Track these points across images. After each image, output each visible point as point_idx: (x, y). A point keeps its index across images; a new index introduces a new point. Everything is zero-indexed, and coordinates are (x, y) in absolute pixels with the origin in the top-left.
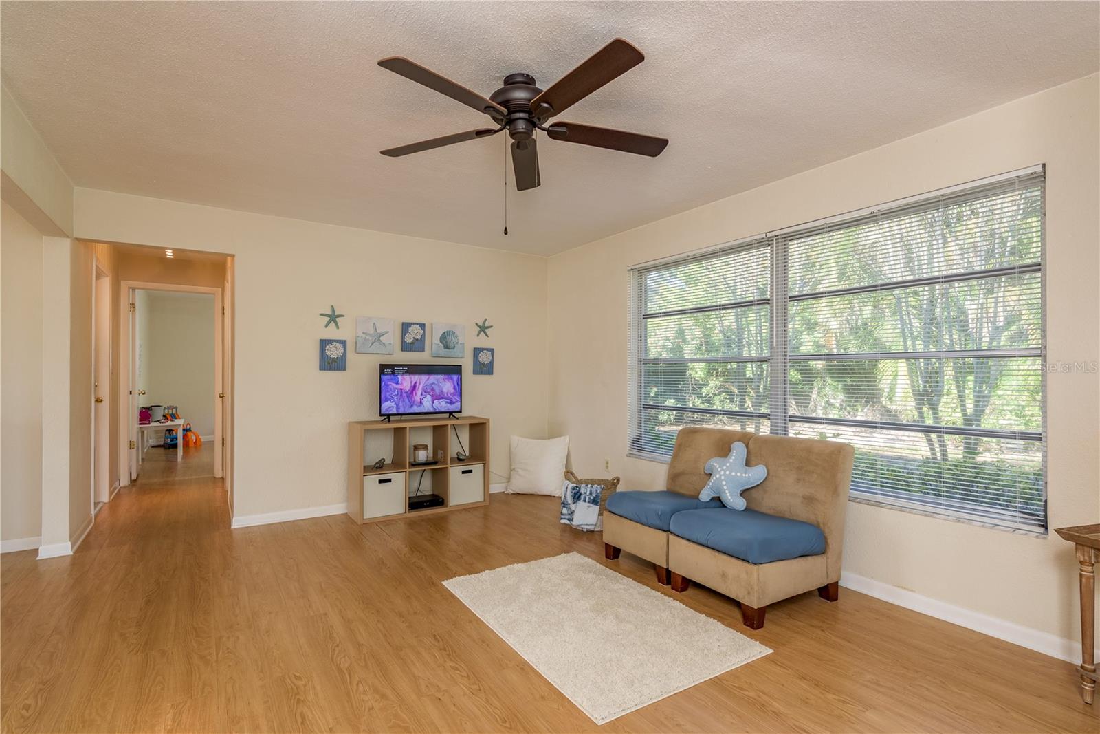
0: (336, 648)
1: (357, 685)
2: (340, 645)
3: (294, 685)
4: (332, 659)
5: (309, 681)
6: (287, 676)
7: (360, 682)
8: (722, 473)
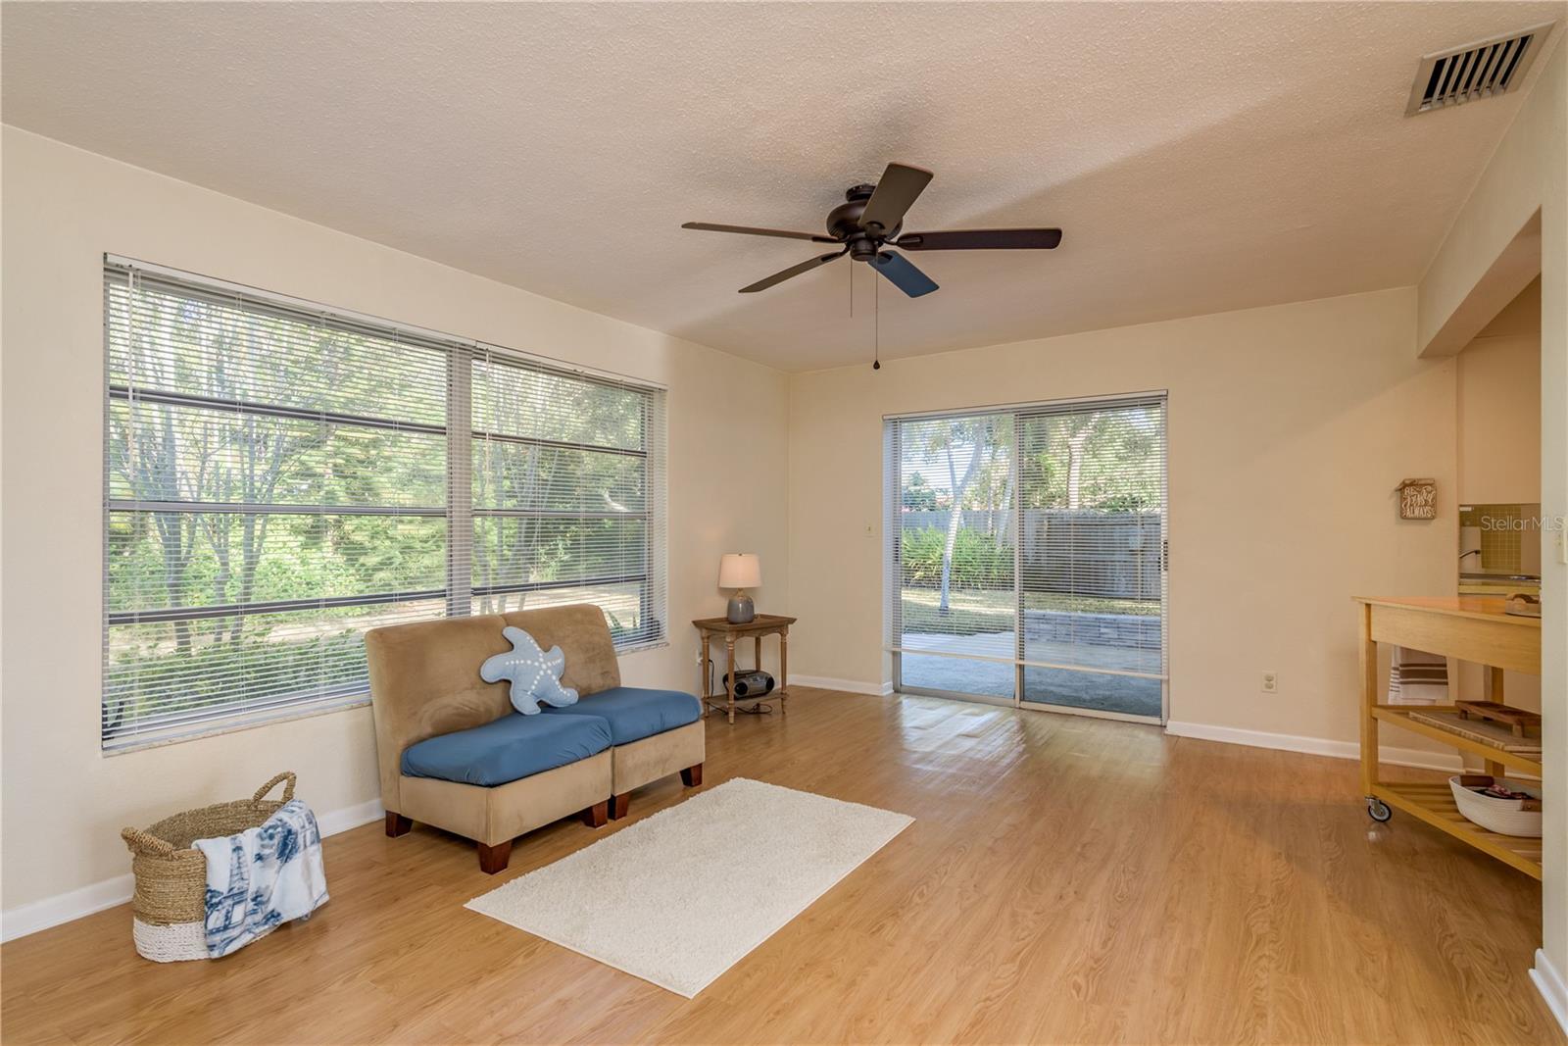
0: (993, 996)
1: (1023, 939)
2: (984, 997)
3: (1088, 982)
4: (1017, 983)
5: (1069, 976)
6: (1088, 999)
7: (1018, 940)
8: (544, 666)
